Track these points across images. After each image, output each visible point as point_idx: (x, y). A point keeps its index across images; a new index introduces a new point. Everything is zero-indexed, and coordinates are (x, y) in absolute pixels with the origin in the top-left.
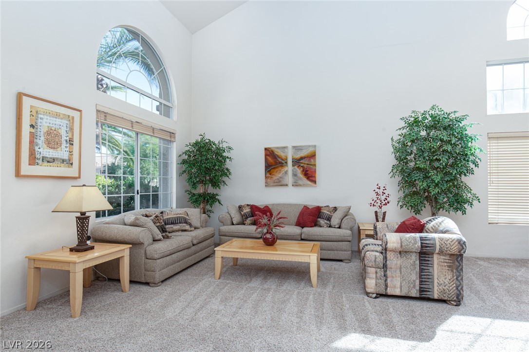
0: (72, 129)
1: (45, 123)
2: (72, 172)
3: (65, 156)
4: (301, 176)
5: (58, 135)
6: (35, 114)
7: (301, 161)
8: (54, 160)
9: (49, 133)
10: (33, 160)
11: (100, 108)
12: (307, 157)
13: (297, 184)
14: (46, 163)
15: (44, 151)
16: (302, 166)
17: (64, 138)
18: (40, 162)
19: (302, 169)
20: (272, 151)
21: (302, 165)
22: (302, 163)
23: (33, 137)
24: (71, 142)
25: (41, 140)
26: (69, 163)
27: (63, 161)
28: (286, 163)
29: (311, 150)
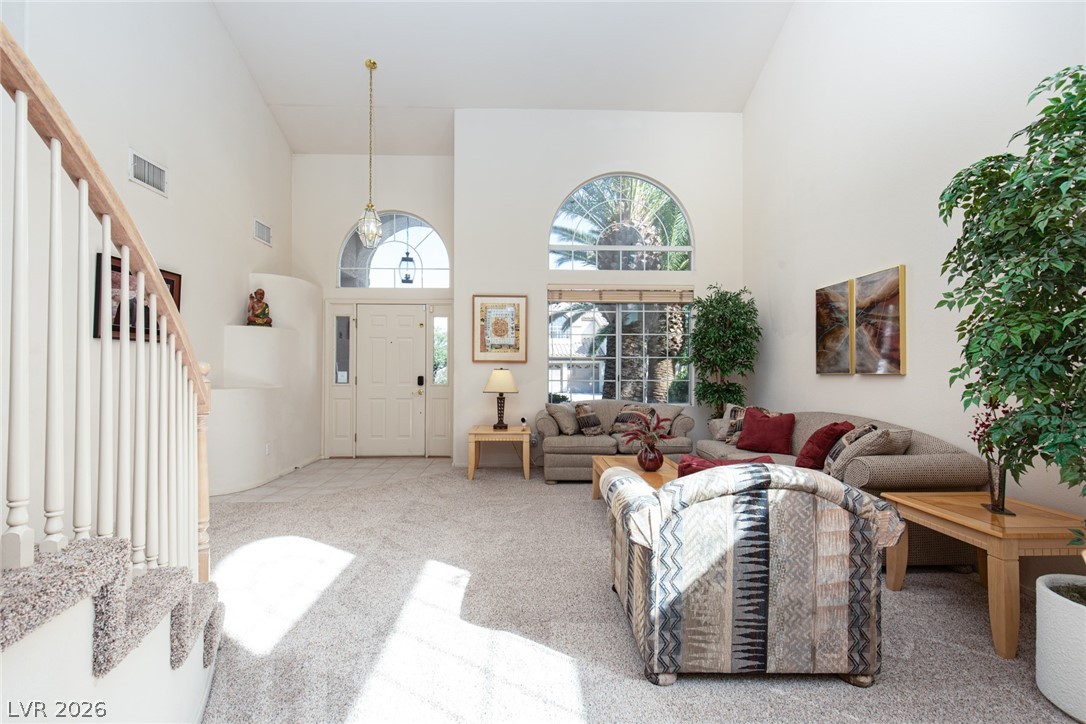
0: (517, 316)
1: (493, 315)
2: (519, 356)
3: (512, 341)
4: (871, 348)
5: (505, 324)
6: (484, 309)
7: (871, 313)
8: (501, 346)
9: (496, 323)
10: (484, 348)
11: (552, 288)
12: (883, 300)
13: (865, 369)
14: (494, 350)
15: (493, 339)
16: (873, 325)
17: (510, 325)
18: (489, 349)
19: (872, 332)
20: (826, 295)
21: (873, 321)
22: (873, 316)
23: (483, 329)
24: (517, 328)
25: (490, 331)
26: (516, 348)
27: (510, 346)
28: (847, 318)
29: (891, 278)
